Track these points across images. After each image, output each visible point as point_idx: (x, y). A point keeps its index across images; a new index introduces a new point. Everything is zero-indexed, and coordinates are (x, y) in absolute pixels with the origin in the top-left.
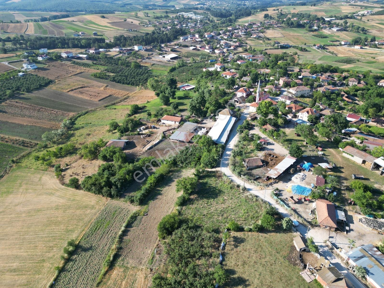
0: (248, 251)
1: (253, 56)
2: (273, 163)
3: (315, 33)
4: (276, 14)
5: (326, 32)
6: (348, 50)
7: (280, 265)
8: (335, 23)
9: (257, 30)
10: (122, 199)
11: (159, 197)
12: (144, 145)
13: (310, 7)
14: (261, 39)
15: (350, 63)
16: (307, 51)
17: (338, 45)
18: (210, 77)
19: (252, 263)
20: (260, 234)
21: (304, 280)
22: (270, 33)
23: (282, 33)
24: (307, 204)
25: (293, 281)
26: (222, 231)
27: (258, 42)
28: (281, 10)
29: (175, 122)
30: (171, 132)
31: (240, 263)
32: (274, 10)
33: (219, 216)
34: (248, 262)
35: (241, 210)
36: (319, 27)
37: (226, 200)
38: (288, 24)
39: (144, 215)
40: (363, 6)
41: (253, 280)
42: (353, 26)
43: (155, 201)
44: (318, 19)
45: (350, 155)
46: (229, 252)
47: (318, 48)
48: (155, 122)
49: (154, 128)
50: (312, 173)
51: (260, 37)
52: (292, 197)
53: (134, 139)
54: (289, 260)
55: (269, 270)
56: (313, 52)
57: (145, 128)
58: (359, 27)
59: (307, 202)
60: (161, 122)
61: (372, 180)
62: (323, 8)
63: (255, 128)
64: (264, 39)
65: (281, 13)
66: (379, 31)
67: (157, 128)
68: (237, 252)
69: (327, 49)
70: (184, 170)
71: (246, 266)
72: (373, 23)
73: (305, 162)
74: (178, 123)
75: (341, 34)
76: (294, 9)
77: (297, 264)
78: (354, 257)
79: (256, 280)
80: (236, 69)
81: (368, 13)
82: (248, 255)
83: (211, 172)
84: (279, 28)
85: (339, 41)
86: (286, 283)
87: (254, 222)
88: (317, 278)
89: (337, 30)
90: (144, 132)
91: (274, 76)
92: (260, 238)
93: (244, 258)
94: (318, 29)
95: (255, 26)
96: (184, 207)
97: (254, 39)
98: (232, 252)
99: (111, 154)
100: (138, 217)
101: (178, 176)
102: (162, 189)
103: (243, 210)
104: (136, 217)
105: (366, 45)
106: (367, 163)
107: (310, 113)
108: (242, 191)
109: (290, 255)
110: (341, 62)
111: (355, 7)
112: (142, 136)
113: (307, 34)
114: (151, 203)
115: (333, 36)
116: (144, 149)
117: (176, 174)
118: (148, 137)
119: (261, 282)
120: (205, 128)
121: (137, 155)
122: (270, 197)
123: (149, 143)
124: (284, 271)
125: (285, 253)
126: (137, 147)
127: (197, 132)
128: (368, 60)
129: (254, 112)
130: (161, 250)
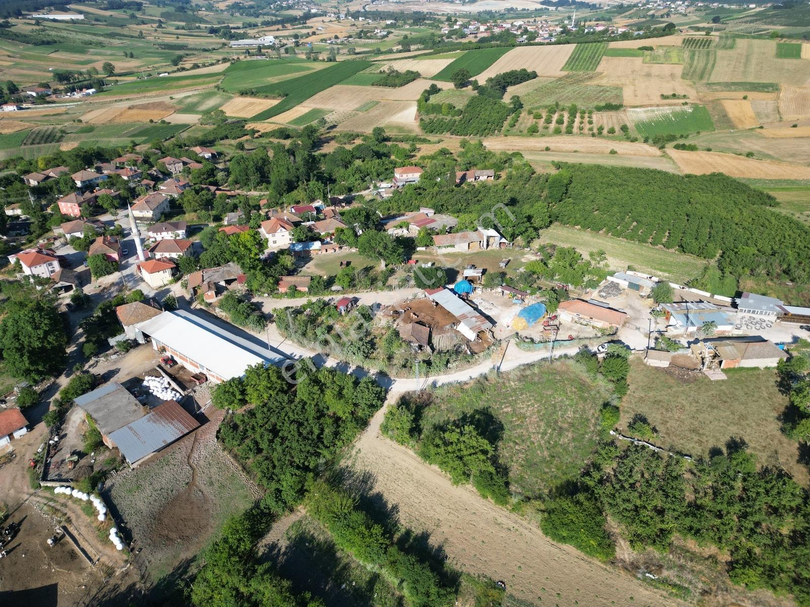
0: (668, 420)
7: (696, 393)
11: (433, 541)
12: (72, 555)
15: (58, 141)
19: (695, 423)
20: (628, 393)
21: (723, 381)
24: (561, 323)
25: (727, 392)
26: (610, 440)
29: (11, 436)
30: (74, 458)
31: (695, 438)
33: (560, 434)
34: (692, 426)
35: (555, 398)
41: (731, 432)
43: (451, 555)
45: (450, 246)
46: (669, 445)
50: (479, 291)
54: (685, 381)
55: (709, 409)
59: (557, 322)
63: (254, 300)
68: (668, 434)
71: (701, 431)
73: (449, 286)
74: (24, 430)
77: (695, 376)
79: (730, 428)
82: (678, 423)
86: (732, 399)
87: (594, 391)
88: (722, 366)
91: (15, 206)
92: (636, 395)
93: (683, 429)
96: (513, 488)
98: (668, 439)
101: (365, 482)
102: (403, 530)
103: (556, 396)
105: (20, 101)
106: (472, 245)
109: (676, 377)
110: (39, 143)
116: (104, 559)
117: (350, 484)
118: (20, 534)
119: (735, 424)
120: (147, 378)
121: (123, 588)
122: (529, 354)
123: (68, 538)
124: (710, 393)
125: (671, 381)
126: (56, 585)
127: (151, 398)
128: (76, 128)
129: (166, 282)
130: (646, 563)
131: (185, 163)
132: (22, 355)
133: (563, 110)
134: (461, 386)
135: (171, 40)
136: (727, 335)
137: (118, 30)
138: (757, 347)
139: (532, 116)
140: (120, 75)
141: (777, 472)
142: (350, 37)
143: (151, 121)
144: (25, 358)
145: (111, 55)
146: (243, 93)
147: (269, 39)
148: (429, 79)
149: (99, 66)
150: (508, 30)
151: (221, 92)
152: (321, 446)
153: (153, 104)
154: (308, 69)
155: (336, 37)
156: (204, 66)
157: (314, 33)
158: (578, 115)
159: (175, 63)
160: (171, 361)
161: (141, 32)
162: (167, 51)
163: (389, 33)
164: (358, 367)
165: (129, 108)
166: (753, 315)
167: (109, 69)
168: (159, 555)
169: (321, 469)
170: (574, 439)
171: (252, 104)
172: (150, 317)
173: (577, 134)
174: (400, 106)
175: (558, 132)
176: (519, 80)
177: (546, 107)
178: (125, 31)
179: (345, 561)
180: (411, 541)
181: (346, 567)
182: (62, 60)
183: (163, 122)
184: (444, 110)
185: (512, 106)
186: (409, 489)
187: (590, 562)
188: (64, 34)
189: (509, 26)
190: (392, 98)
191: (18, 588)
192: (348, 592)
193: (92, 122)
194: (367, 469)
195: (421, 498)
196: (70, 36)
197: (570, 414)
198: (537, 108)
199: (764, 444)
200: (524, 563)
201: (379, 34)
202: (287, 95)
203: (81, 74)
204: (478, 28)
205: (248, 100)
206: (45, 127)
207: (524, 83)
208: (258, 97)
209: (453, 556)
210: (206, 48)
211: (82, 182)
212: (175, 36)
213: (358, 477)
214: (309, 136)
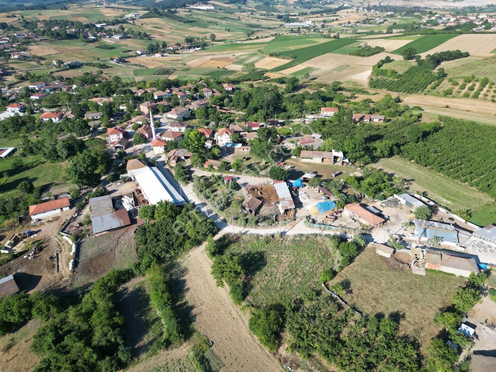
0: (364, 288)
1: (46, 85)
2: (267, 196)
3: (96, 44)
4: (16, 22)
5: (107, 41)
6: (151, 60)
7: (395, 278)
8: (110, 30)
9: (13, 47)
10: (143, 356)
11: (194, 312)
12: (53, 266)
13: (61, 11)
14: (30, 59)
15: (170, 74)
16: (108, 67)
17: (136, 56)
18: (24, 128)
19: (380, 295)
20: (350, 265)
21: (421, 276)
22: (35, 50)
23: (54, 49)
24: (341, 216)
25: (418, 283)
26: (319, 289)
27: (29, 64)
28: (23, 17)
29: (62, 209)
30: (78, 225)
31: (374, 303)
32: (9, 17)
33: (294, 278)
34: (377, 296)
35: (305, 257)
36: (96, 36)
37: (278, 258)
38: (53, 35)
39: (211, 347)
40: (125, 9)
41: (400, 307)
42: (132, 32)
43: (197, 320)
44: (87, 26)
45: (309, 158)
46: (353, 302)
47: (118, 62)
48: (16, 225)
49: (31, 233)
50: (306, 188)
51: (25, 57)
52: (327, 217)
53: (14, 268)
54: (394, 269)
55: (396, 290)
56: (115, 67)
57: (12, 242)
58: (140, 33)
59: (339, 215)
60: (31, 219)
61: (344, 172)
62: (79, 11)
63: (192, 169)
64: (36, 59)
65: (24, 20)
66: (161, 35)
67: (36, 232)
68: (357, 296)
69: (128, 62)
70: (179, 260)
71: (380, 301)
72: (149, 27)
73: (290, 181)
74: (68, 208)
75: (126, 42)
76: (40, 14)
77: (402, 268)
78: (422, 234)
79: (401, 305)
80: (50, 107)
81: (136, 16)
82: (369, 292)
83: (220, 240)
84: (45, 42)
85: (131, 51)
86: (418, 288)
87: (331, 259)
88: (426, 267)
89: (120, 38)
90: (18, 248)
91: (124, 104)
92: (355, 268)
93: (369, 296)
94: (97, 39)
95: (4, 42)
96: (248, 298)
97: (19, 61)
98: (355, 299)
99: (23, 311)
100: (205, 354)
101: (182, 272)
102: (184, 301)
103: (307, 256)
104: (203, 357)
105: (164, 52)
106: (324, 160)
107: (229, 133)
108: (281, 239)
109: (390, 265)
110: (160, 74)
111: (116, 10)
112: (25, 257)
113: (87, 46)
114: (195, 325)
115: (120, 46)
116: (63, 272)
117: (175, 271)
118: (42, 252)
119: (406, 303)
120: (125, 197)
121: (62, 287)
122: (309, 229)
123: (56, 259)
124: (405, 281)
125: (385, 266)
126: (42, 276)
127: (121, 206)
128: (182, 68)
129: (161, 152)
130: (292, 361)
131: (213, 92)
132: (76, 174)
133: (477, 81)
134: (258, 237)
135: (254, 22)
136: (451, 249)
137: (229, 15)
138: (457, 261)
139: (451, 83)
140: (218, 41)
141: (413, 340)
142: (358, 22)
143: (218, 67)
144: (77, 175)
145: (219, 29)
146: (271, 55)
147: (308, 23)
148: (389, 53)
149: (208, 36)
150: (472, 21)
151: (260, 54)
152: (172, 248)
153: (223, 58)
154: (315, 42)
155: (349, 23)
156: (262, 38)
157: (337, 20)
158: (487, 86)
159: (249, 35)
160: (139, 191)
161: (239, 17)
162: (249, 28)
163: (385, 21)
164: (216, 214)
165: (211, 60)
166: (483, 241)
167: (213, 37)
168: (82, 277)
169: (167, 260)
170: (300, 283)
171: (274, 61)
172: (139, 167)
173: (481, 99)
174: (362, 69)
175: (467, 96)
176: (452, 57)
177: (464, 78)
178: (232, 16)
179: (151, 306)
180: (184, 307)
181: (150, 310)
182: (194, 31)
183: (224, 68)
184: (389, 74)
185: (437, 75)
186: (200, 282)
187: (263, 350)
188: (200, 17)
189: (474, 18)
190: (359, 63)
191: (30, 273)
192: (143, 321)
193: (190, 66)
194: (188, 266)
195: (203, 289)
196: (203, 18)
197: (308, 268)
198: (457, 78)
199: (417, 321)
200: (230, 338)
201: (378, 21)
202: (296, 58)
203: (198, 39)
204: (449, 19)
205: (274, 59)
206: (168, 67)
207: (457, 60)
208: (279, 58)
209: (198, 321)
210: (270, 27)
211: (158, 97)
212: (257, 20)
213: (181, 269)
214: (292, 83)
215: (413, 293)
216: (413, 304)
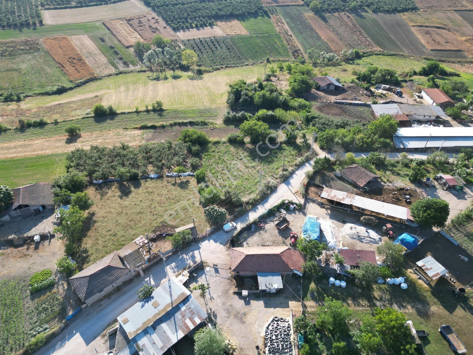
37: (255, 168)
39: (210, 128)
53: (354, 90)
55: (143, 211)
57: (387, 88)
78: (170, 287)
90: (377, 91)
104: (206, 124)
114: (231, 127)
215: (127, 217)
216: (120, 210)
